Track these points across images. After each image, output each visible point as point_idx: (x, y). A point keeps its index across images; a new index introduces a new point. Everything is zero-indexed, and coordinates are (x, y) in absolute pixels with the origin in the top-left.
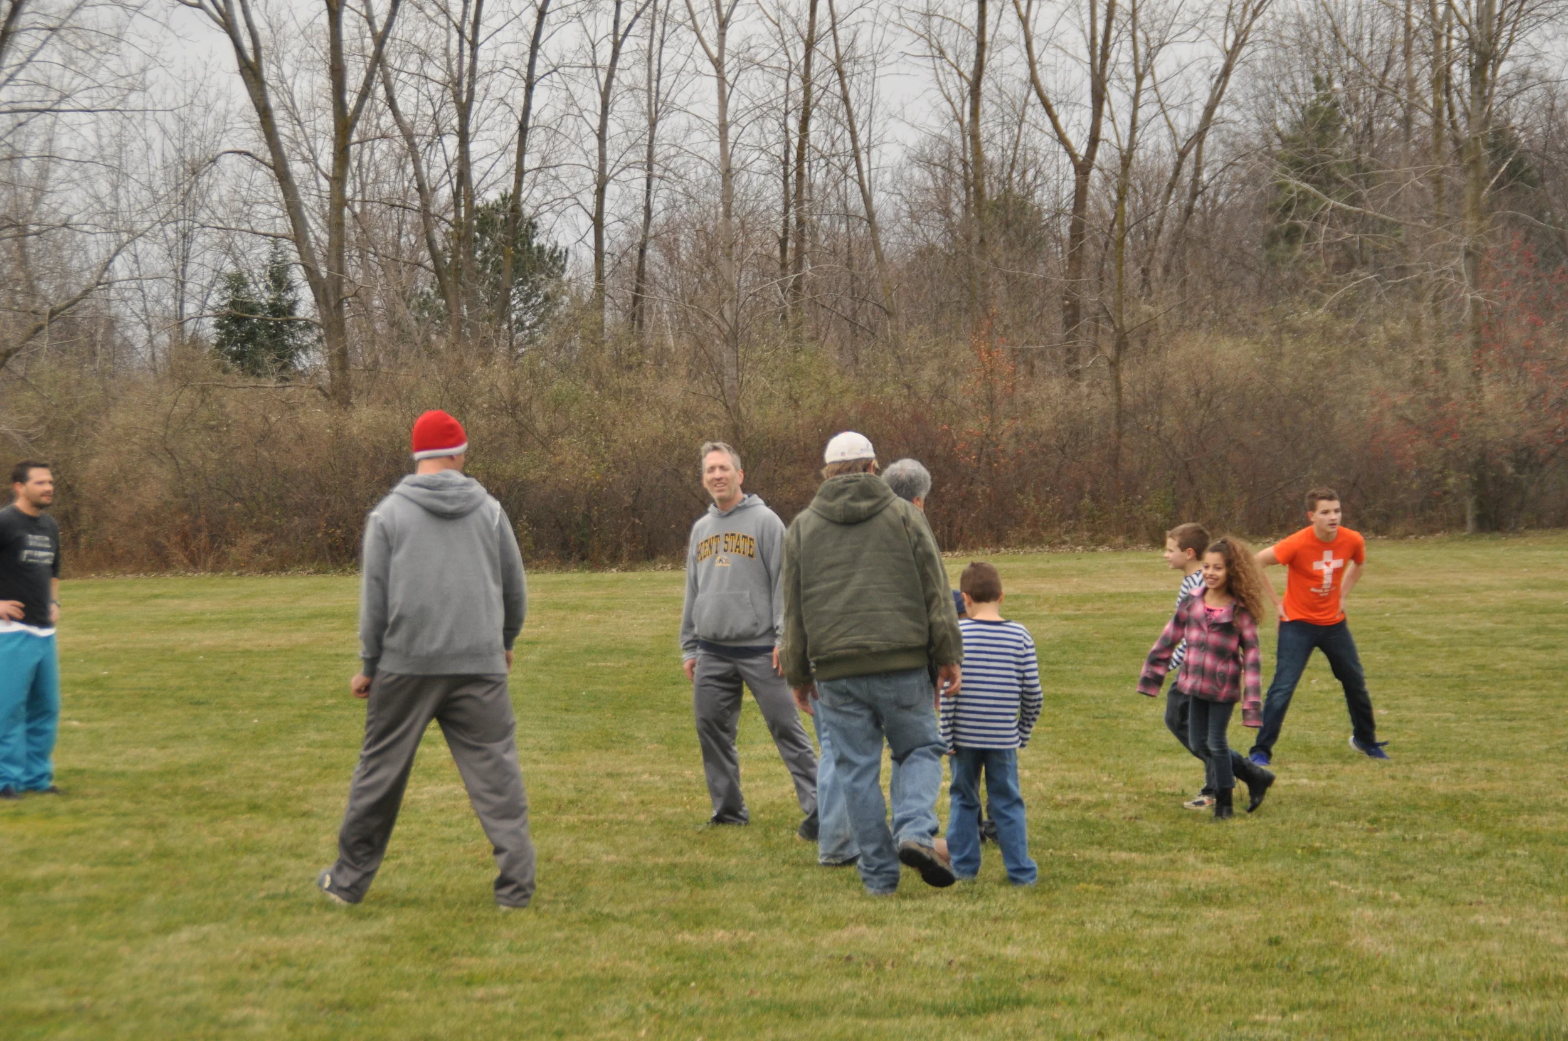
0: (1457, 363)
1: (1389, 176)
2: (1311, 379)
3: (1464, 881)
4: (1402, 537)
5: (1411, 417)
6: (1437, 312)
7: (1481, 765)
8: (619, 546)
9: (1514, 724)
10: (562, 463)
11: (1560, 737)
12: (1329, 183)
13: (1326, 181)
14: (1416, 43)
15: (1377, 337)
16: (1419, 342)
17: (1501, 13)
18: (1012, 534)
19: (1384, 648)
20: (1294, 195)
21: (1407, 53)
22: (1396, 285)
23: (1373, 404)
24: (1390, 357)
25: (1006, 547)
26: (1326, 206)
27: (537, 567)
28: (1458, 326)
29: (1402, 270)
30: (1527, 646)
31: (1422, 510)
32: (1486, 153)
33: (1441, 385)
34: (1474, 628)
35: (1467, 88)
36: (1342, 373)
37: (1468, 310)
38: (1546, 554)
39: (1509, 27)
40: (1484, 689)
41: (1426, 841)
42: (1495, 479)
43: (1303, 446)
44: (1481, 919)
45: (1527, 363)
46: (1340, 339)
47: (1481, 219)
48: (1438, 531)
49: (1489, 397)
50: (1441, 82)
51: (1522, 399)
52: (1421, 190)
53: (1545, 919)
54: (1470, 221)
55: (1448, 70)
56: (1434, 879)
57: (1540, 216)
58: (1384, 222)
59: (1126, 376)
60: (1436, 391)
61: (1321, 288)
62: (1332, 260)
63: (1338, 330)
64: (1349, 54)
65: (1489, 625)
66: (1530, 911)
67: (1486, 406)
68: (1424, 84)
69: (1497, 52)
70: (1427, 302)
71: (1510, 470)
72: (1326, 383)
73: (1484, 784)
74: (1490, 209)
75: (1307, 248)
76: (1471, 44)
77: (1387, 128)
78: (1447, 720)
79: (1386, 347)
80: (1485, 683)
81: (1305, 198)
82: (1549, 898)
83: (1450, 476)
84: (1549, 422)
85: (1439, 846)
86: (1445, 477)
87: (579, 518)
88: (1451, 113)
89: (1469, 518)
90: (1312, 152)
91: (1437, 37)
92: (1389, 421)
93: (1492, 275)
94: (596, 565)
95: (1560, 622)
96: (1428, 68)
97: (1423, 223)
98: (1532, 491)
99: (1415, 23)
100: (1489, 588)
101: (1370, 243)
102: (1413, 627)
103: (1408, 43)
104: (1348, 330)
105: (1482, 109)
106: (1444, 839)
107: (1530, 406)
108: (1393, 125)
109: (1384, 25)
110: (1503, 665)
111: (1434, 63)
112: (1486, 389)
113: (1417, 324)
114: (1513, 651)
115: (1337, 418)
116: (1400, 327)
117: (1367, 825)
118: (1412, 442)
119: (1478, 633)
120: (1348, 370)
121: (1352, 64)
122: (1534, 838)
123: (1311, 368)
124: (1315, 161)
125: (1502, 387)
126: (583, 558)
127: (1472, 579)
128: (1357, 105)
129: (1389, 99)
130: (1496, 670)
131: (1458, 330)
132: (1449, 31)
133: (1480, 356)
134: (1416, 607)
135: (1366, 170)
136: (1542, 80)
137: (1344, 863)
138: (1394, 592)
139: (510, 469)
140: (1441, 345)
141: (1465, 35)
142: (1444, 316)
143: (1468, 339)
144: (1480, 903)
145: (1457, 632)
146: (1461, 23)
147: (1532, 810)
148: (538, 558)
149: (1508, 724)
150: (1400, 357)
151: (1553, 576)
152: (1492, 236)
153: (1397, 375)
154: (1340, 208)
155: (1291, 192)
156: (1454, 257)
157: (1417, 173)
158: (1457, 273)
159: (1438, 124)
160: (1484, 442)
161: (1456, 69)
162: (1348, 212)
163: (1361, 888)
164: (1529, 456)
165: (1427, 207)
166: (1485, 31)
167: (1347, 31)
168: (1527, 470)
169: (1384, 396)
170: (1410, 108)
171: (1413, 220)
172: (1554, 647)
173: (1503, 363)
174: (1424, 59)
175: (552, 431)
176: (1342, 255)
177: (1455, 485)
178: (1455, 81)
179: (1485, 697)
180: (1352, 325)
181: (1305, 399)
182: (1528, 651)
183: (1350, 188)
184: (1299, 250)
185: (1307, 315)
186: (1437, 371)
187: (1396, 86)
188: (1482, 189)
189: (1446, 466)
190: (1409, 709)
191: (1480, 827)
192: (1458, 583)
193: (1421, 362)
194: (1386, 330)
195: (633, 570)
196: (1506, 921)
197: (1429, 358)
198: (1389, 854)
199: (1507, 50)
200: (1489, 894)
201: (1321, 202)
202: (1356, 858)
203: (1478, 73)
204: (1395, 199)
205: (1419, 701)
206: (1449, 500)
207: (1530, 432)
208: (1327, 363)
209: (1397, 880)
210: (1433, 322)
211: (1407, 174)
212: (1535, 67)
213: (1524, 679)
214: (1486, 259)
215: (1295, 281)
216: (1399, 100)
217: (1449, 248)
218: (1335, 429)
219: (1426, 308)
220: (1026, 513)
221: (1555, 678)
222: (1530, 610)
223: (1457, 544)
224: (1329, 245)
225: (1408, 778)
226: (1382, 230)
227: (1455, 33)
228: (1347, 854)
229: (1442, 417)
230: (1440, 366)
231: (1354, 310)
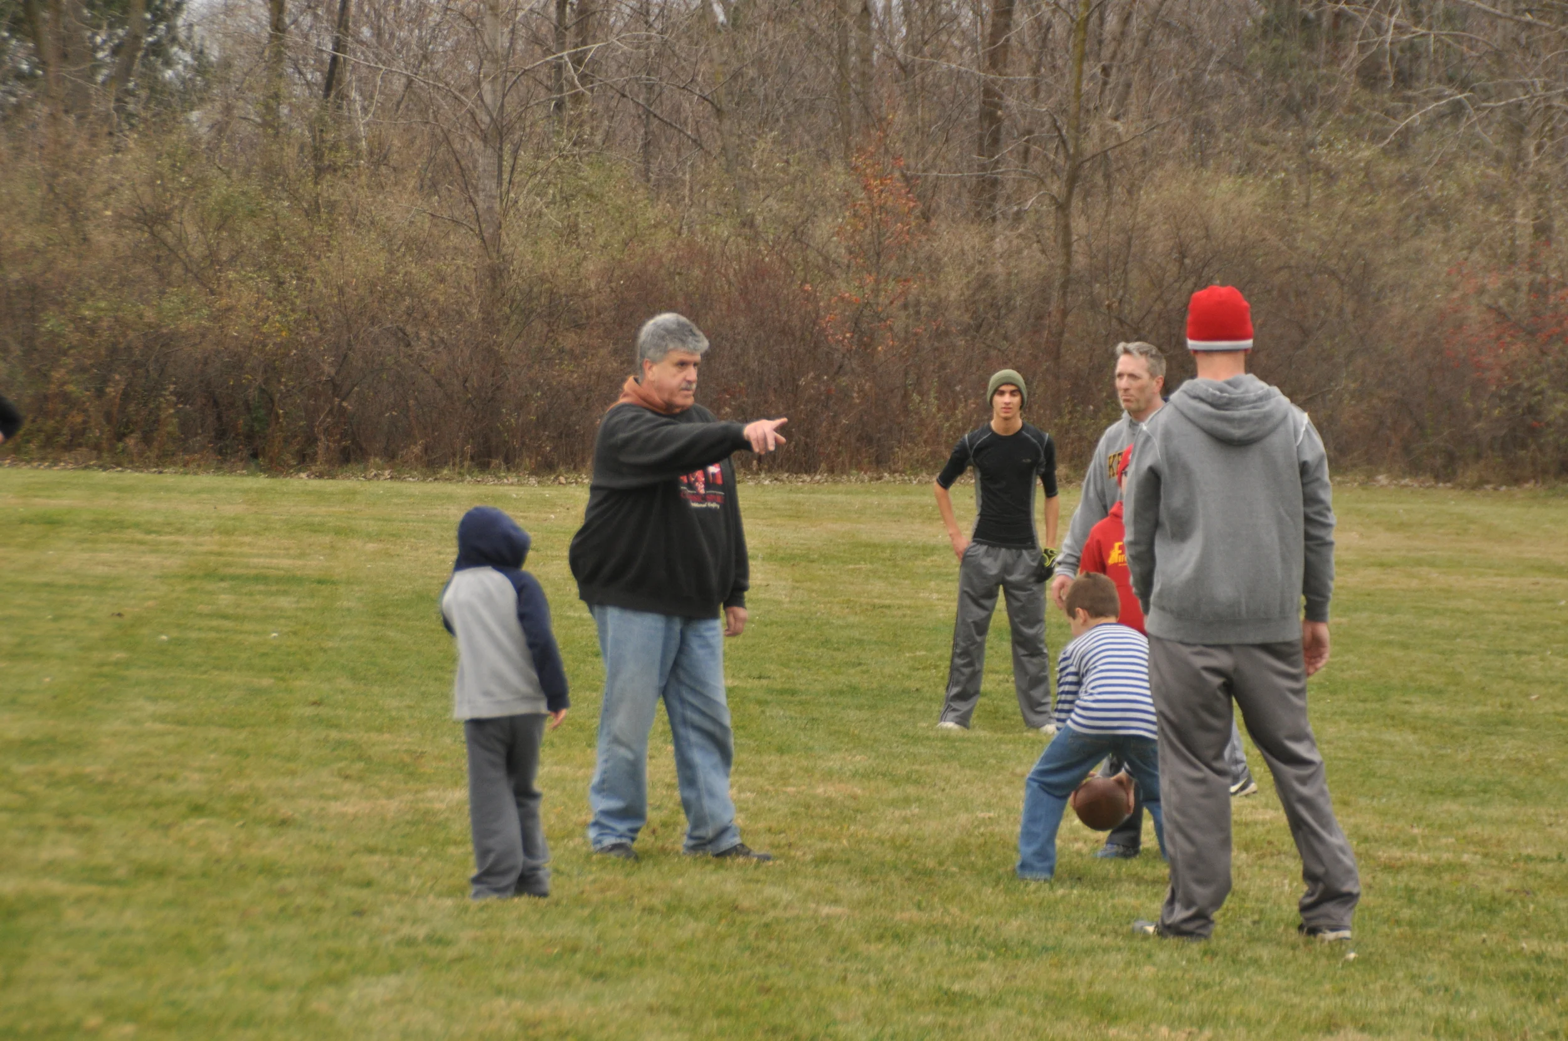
2: (1347, 245)
5: (1506, 309)
8: (312, 440)
10: (229, 309)
18: (900, 453)
23: (1451, 287)
25: (893, 472)
27: (186, 464)
31: (1504, 447)
33: (1554, 263)
48: (1527, 481)
59: (1079, 225)
60: (1546, 271)
72: (1371, 252)
83: (1556, 400)
86: (1549, 402)
87: (253, 393)
92: (1474, 313)
94: (275, 467)
97: (1531, 17)
118: (1503, 346)
126: (255, 455)
139: (150, 315)
148: (186, 450)
169: (1468, 276)
171: (1516, 11)
175: (212, 257)
185: (1342, 149)
186: (1549, 242)
189: (1551, 384)
195: (332, 477)
197: (1537, 221)
218: (1384, 321)
220: (922, 423)
229: (1549, 309)
230: (1553, 236)
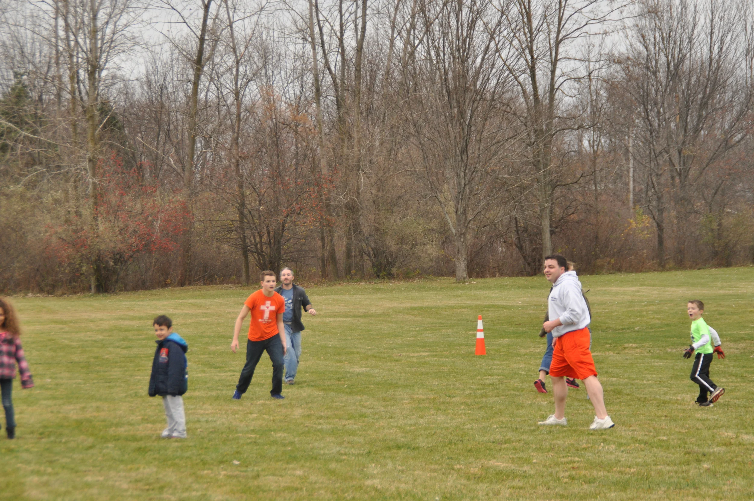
0: (86, 212)
1: (51, 122)
2: (16, 219)
3: (83, 461)
4: (61, 296)
5: (65, 238)
6: (76, 187)
7: (94, 404)
9: (111, 384)
11: (132, 390)
12: (22, 124)
13: (21, 123)
14: (62, 59)
15: (48, 199)
16: (68, 202)
17: (101, 47)
19: (50, 349)
20: (5, 129)
21: (57, 63)
22: (56, 174)
23: (46, 232)
24: (54, 209)
26: (21, 135)
28: (86, 195)
29: (59, 167)
30: (118, 347)
31: (70, 282)
32: (97, 113)
33: (79, 223)
34: (94, 339)
35: (87, 82)
36: (30, 216)
37: (91, 187)
38: (128, 303)
39: (105, 54)
40: (97, 368)
41: (66, 443)
42: (104, 268)
43: (12, 251)
44: (89, 479)
45: (119, 213)
46: (29, 199)
47: (96, 144)
48: (78, 292)
49: (101, 229)
50: (74, 77)
51: (117, 230)
52: (66, 129)
53: (120, 477)
54: (90, 145)
55: (78, 72)
56: (68, 460)
57: (124, 145)
58: (50, 144)
60: (76, 225)
61: (19, 174)
62: (24, 162)
63: (29, 195)
64: (29, 62)
65: (101, 337)
66: (112, 473)
67: (100, 233)
68: (66, 79)
69: (100, 66)
70: (71, 183)
71: (111, 263)
72: (23, 221)
73: (95, 414)
74: (101, 139)
75: (12, 155)
76: (88, 61)
77: (49, 99)
78: (79, 384)
79: (52, 204)
80: (98, 365)
81: (10, 130)
82: (122, 467)
83: (83, 266)
84: (129, 241)
85: (72, 444)
86: (81, 267)
88: (80, 93)
89: (93, 286)
90: (13, 108)
91: (71, 56)
92: (54, 239)
93: (101, 171)
95: (134, 335)
96: (68, 71)
97: (68, 145)
98: (122, 274)
99: (61, 49)
100: (101, 320)
101: (43, 153)
102: (65, 339)
103: (58, 59)
104: (33, 195)
105: (94, 92)
106: (74, 441)
107: (120, 233)
108: (52, 97)
109: (46, 49)
110: (106, 356)
111: (71, 69)
112: (99, 225)
113: (67, 193)
114: (111, 349)
115: (29, 238)
116: (59, 195)
117: (38, 436)
118: (65, 250)
119: (95, 341)
120: (34, 215)
121: (31, 67)
122: (117, 439)
123: (15, 213)
124: (14, 112)
125: (107, 224)
127: (93, 316)
128: (35, 86)
129: (49, 85)
130: (103, 359)
131: (87, 197)
132: (77, 54)
133: (96, 209)
134: (67, 329)
135: (40, 118)
136: (123, 80)
137: (25, 456)
138: (56, 322)
140: (78, 204)
141: (85, 56)
142: (79, 190)
143: (91, 201)
144: (90, 471)
145: (86, 341)
146: (83, 51)
147: (117, 425)
149: (108, 384)
150: (59, 209)
151: (131, 313)
152: (101, 152)
153: (58, 218)
154: (27, 136)
155: (3, 127)
156: (83, 162)
157: (64, 121)
158: (85, 169)
159: (74, 98)
160: (99, 250)
161: (81, 72)
162: (32, 138)
163: (33, 467)
164: (120, 257)
165: (70, 137)
166: (94, 56)
167: (28, 50)
168: (119, 263)
169: (51, 228)
170: (60, 89)
171: (63, 143)
172: (130, 347)
173: (108, 213)
174: (66, 66)
176: (30, 159)
177: (86, 271)
178: (82, 78)
179: (98, 372)
180: (35, 193)
181: (12, 228)
182: (119, 350)
183: (32, 127)
184: (8, 156)
185: (12, 188)
186: (77, 216)
187: (53, 79)
188: (96, 130)
189: (81, 261)
190: (61, 378)
191: (92, 434)
192: (87, 317)
193: (69, 211)
194: (52, 196)
196: (101, 479)
197: (73, 209)
198: (47, 449)
199: (105, 65)
200: (94, 466)
201: (18, 133)
202: (31, 452)
203: (91, 74)
204: (55, 132)
205: (67, 375)
206: (83, 278)
207: (120, 245)
208: (23, 211)
209: (51, 462)
210: (74, 193)
211: (60, 121)
212: (119, 73)
213: (116, 363)
214: (99, 163)
215: (7, 171)
216: (54, 86)
217: (80, 157)
218: (28, 243)
219: (71, 185)
221: (131, 362)
222: (120, 330)
223: (87, 299)
224: (22, 154)
225: (59, 412)
226: (49, 147)
227: (80, 55)
228: (27, 450)
229: (79, 238)
230: (78, 214)
231: (35, 186)
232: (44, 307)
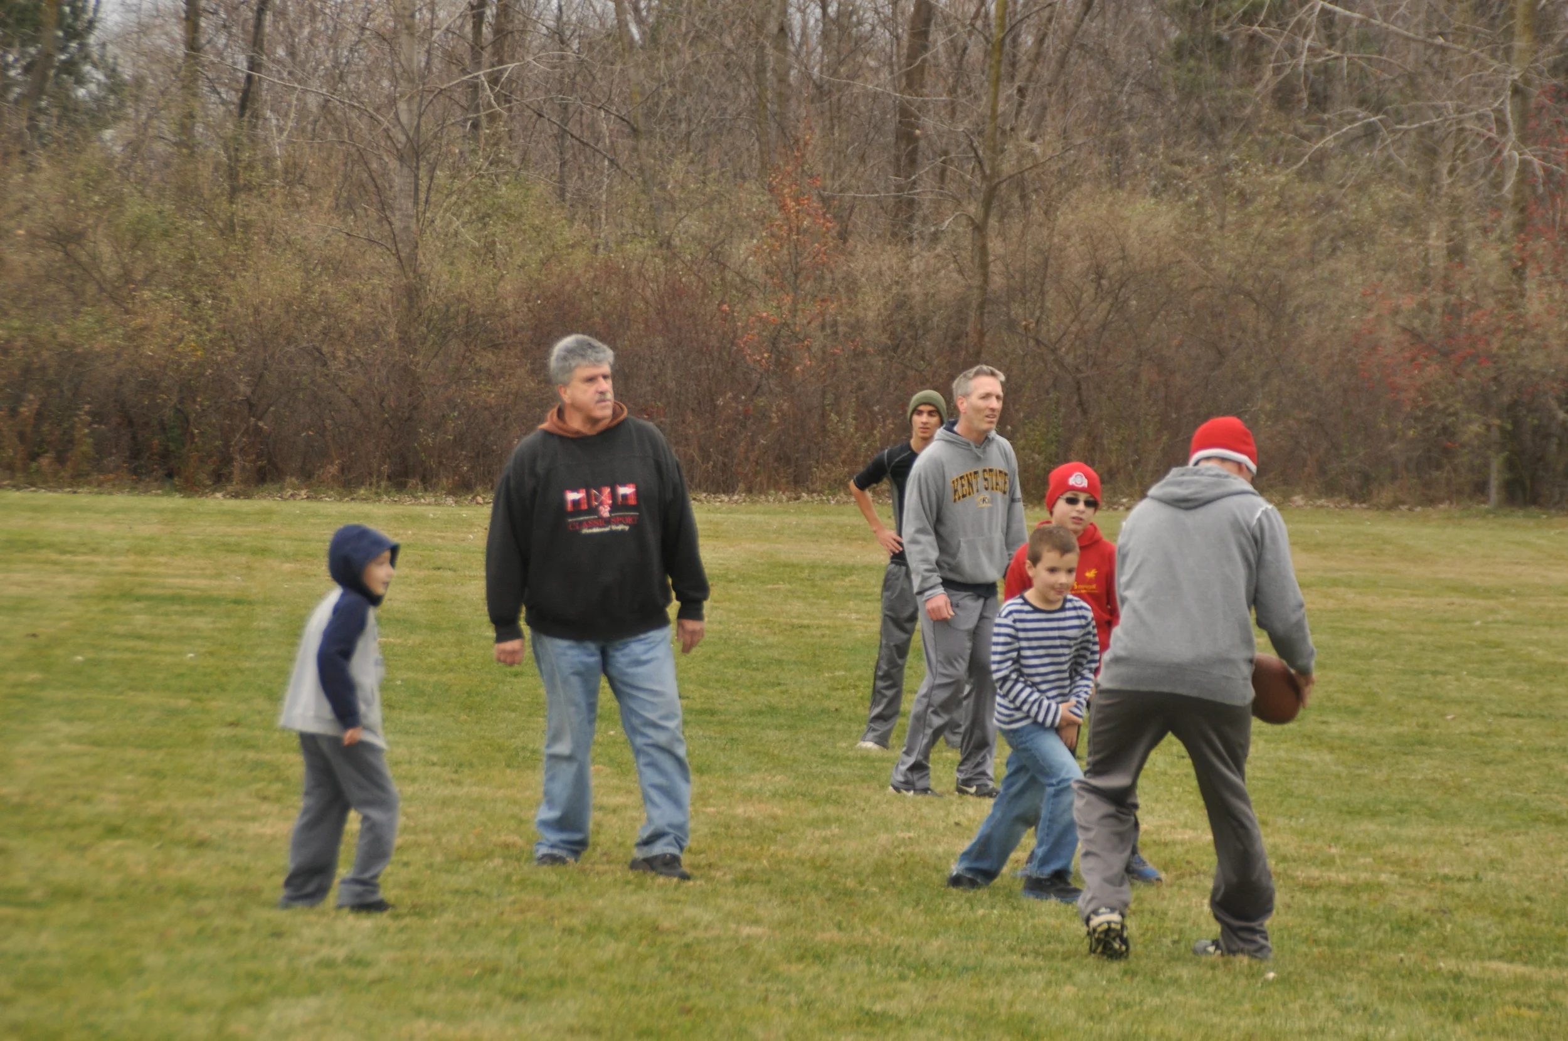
0: (1488, 255)
2: (1262, 266)
5: (1420, 329)
6: (1468, 174)
8: (227, 460)
10: (144, 328)
16: (1434, 218)
18: (818, 473)
22: (1410, 130)
23: (1364, 308)
25: (810, 492)
28: (1496, 198)
31: (1419, 468)
33: (1467, 285)
37: (1513, 176)
42: (1536, 429)
47: (1538, 40)
49: (1536, 306)
54: (1522, 43)
59: (996, 246)
61: (1299, 131)
62: (1317, 88)
67: (1532, 319)
75: (1280, 71)
83: (1470, 421)
86: (1463, 423)
87: (168, 413)
93: (1549, 124)
102: (1530, 643)
112: (1531, 294)
113: (1439, 192)
116: (1410, 197)
118: (1418, 367)
123: (1264, 250)
125: (1557, 292)
131: (1497, 205)
133: (1524, 244)
134: (1509, 614)
139: (64, 335)
140: (1470, 225)
142: (1478, 182)
143: (1509, 219)
148: (101, 471)
154: (1330, 13)
156: (1496, 95)
158: (1500, 119)
160: (1526, 373)
169: (1382, 297)
173: (1559, 257)
175: (126, 276)
177: (1476, 435)
184: (1267, 75)
186: (1461, 264)
189: (1465, 405)
195: (248, 497)
206: (1464, 456)
210: (1459, 191)
214: (1543, 99)
217: (1490, 81)
223: (1472, 522)
229: (1465, 332)
232: (1386, 542)
